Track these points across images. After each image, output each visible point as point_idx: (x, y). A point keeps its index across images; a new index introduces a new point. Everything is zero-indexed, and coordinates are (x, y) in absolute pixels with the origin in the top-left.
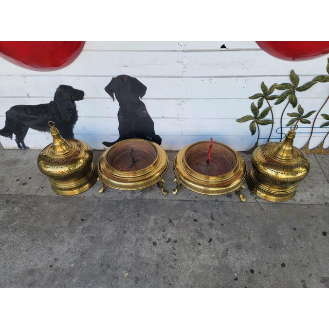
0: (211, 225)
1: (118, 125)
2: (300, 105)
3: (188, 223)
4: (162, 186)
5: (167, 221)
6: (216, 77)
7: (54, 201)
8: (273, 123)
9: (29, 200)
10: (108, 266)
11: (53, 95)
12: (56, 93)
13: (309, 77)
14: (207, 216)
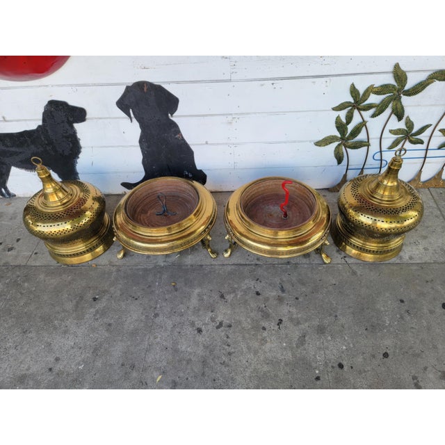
0: (280, 299)
1: (141, 157)
2: (408, 117)
3: (247, 297)
4: (209, 246)
5: (216, 297)
6: (282, 79)
7: (53, 273)
8: (368, 146)
9: (18, 273)
10: (133, 367)
11: (41, 117)
12: (44, 114)
13: (422, 73)
14: (275, 287)
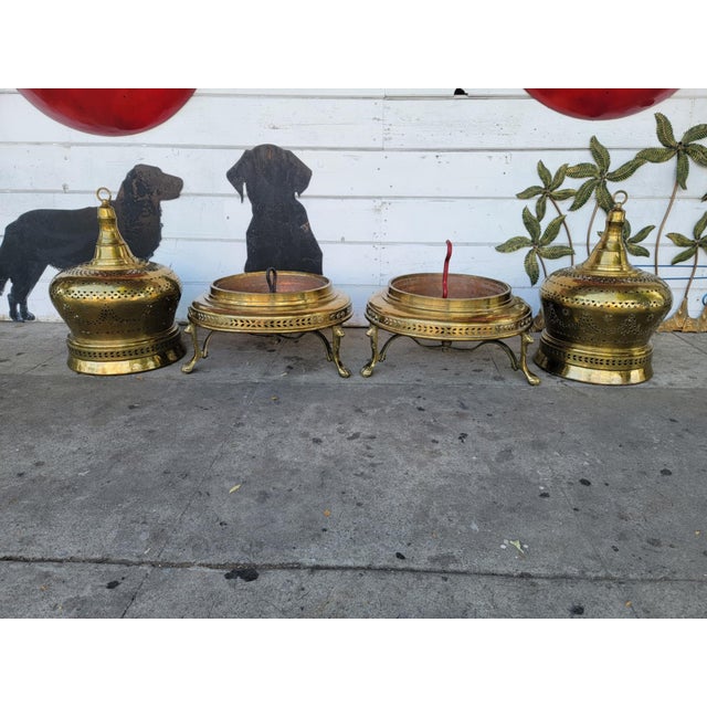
3: (402, 412)
4: (337, 353)
5: (348, 410)
6: (449, 150)
8: (572, 254)
10: (185, 475)
13: (627, 152)
14: (449, 404)
